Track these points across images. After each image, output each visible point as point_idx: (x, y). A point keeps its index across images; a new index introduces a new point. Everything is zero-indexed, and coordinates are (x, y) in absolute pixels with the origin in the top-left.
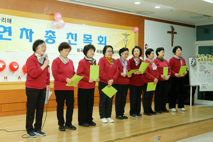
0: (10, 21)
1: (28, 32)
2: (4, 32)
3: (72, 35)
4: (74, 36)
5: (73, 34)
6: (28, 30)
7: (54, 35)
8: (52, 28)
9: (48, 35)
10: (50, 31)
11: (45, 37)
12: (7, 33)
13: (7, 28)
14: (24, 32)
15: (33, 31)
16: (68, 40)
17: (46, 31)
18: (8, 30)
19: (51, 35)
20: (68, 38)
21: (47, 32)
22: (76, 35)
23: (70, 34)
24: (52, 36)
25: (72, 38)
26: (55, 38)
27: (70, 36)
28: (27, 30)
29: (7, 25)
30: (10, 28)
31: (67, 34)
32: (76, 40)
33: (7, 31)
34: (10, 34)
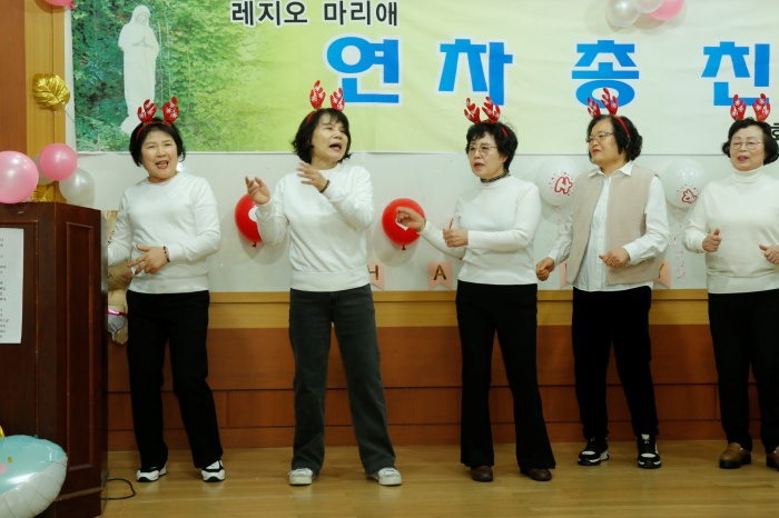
0: (393, 13)
1: (485, 59)
2: (362, 66)
3: (738, 54)
4: (750, 61)
5: (746, 50)
6: (482, 49)
7: (626, 62)
8: (615, 28)
9: (594, 67)
10: (606, 46)
11: (576, 75)
12: (378, 70)
13: (378, 47)
14: (463, 59)
15: (507, 52)
16: (711, 81)
17: (581, 48)
18: (379, 54)
19: (611, 64)
20: (711, 71)
21: (588, 52)
22: (763, 52)
23: (728, 48)
24: (617, 67)
25: (741, 71)
26: (635, 75)
27: (726, 61)
28: (474, 52)
29: (377, 33)
30: (391, 47)
31: (707, 50)
32: (762, 79)
33: (379, 61)
34: (392, 75)
